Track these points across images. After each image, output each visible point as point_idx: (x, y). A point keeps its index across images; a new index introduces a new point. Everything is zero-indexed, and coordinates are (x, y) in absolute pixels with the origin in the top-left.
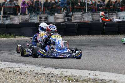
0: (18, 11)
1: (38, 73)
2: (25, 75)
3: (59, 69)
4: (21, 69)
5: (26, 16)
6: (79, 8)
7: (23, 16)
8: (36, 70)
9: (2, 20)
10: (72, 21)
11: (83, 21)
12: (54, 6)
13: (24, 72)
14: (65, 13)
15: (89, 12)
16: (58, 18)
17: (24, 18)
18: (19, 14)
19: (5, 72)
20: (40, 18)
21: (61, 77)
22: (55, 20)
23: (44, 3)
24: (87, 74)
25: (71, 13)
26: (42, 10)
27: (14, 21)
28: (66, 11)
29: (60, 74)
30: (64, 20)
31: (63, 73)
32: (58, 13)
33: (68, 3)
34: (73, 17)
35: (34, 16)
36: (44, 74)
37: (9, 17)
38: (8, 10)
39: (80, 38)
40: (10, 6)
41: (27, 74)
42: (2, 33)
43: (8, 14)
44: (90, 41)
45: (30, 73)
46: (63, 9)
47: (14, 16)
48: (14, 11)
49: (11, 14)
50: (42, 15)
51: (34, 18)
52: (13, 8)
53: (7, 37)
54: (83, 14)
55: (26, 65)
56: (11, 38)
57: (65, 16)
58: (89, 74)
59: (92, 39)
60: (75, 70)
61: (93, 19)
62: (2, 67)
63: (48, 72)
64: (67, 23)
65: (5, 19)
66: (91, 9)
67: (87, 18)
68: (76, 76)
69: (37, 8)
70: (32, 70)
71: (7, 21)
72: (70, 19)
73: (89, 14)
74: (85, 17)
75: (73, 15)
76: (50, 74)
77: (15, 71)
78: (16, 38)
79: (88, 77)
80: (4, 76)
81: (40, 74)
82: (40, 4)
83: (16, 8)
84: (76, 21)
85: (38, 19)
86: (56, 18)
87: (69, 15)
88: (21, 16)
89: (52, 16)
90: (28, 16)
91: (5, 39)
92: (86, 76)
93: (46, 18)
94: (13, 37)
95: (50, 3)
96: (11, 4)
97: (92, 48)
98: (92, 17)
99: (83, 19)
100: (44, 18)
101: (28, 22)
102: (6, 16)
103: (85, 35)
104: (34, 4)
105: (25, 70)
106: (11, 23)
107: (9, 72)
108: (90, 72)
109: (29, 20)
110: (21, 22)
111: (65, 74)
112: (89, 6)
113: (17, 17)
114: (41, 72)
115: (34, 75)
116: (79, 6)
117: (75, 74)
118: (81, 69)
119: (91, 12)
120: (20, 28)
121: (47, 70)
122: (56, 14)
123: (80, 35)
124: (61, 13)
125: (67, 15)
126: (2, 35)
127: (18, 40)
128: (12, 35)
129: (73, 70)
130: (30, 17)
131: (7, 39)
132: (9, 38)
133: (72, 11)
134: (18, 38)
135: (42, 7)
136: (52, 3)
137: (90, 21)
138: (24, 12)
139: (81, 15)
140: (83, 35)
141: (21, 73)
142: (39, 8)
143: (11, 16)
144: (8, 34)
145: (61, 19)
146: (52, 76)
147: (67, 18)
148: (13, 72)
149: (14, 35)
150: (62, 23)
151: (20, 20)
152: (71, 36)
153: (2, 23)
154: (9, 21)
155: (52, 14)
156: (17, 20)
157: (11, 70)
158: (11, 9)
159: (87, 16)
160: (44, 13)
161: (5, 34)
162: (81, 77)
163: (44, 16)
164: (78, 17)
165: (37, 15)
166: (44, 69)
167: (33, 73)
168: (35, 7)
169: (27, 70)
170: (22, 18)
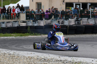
0: (43, 17)
1: (56, 60)
2: (48, 61)
3: (72, 58)
4: (45, 57)
5: (49, 20)
6: (86, 15)
7: (46, 21)
8: (55, 58)
9: (32, 23)
10: (81, 24)
11: (88, 24)
12: (68, 14)
13: (47, 59)
14: (76, 19)
15: (92, 18)
16: (71, 22)
17: (47, 22)
18: (44, 19)
19: (34, 59)
20: (59, 22)
21: (72, 63)
22: (69, 23)
23: (61, 12)
24: (91, 61)
25: (80, 19)
26: (60, 16)
27: (40, 24)
28: (76, 17)
29: (72, 60)
30: (75, 23)
31: (74, 60)
32: (71, 19)
33: (78, 12)
34: (81, 21)
35: (54, 20)
36: (61, 60)
37: (37, 21)
38: (36, 16)
39: (86, 36)
40: (38, 13)
41: (49, 60)
42: (32, 32)
43: (37, 19)
44: (93, 38)
45: (51, 60)
46: (74, 16)
47: (40, 21)
48: (40, 17)
49: (39, 19)
50: (60, 20)
51: (54, 22)
52: (40, 15)
53: (35, 35)
54: (89, 19)
55: (49, 54)
56: (38, 35)
57: (75, 21)
58: (93, 61)
59: (94, 37)
60: (83, 58)
61: (95, 23)
62: (32, 56)
63: (64, 59)
64: (77, 25)
65: (34, 22)
66: (94, 16)
67: (91, 22)
68: (83, 62)
69: (56, 15)
70: (53, 58)
71: (35, 24)
72: (79, 22)
73: (93, 19)
74: (90, 21)
75: (81, 20)
76: (65, 61)
77: (41, 59)
78: (42, 36)
79: (92, 63)
80: (33, 62)
81: (58, 61)
82: (58, 12)
83: (42, 15)
84: (84, 24)
85: (57, 22)
86: (69, 22)
87: (79, 20)
88: (45, 20)
89: (67, 20)
90: (50, 20)
91: (34, 36)
92: (90, 62)
93: (62, 22)
94: (40, 35)
95: (65, 11)
96: (38, 12)
97: (95, 43)
98: (95, 21)
99: (88, 22)
100: (61, 22)
101: (50, 24)
102: (35, 20)
103: (90, 34)
104: (54, 12)
105: (48, 58)
106: (39, 25)
107: (36, 59)
108: (93, 59)
109: (51, 23)
110: (45, 24)
111: (76, 61)
112: (92, 14)
113: (43, 21)
114: (59, 59)
115: (54, 61)
116: (86, 14)
117: (82, 61)
118: (87, 58)
119: (94, 18)
120: (44, 29)
121: (63, 58)
122: (70, 19)
123: (86, 34)
124: (73, 19)
125: (77, 20)
126: (32, 33)
127: (43, 37)
128: (39, 34)
129: (81, 58)
130: (52, 22)
131: (35, 36)
132: (37, 35)
133: (80, 17)
134: (43, 36)
135: (60, 14)
136: (67, 12)
137: (93, 24)
138: (47, 18)
139: (87, 20)
140: (88, 34)
141: (45, 60)
142: (58, 15)
143: (38, 20)
144: (36, 33)
145: (73, 23)
146: (66, 62)
147: (77, 22)
148: (39, 59)
149: (40, 34)
150: (73, 26)
151: (45, 23)
152: (80, 35)
153: (32, 25)
154: (37, 24)
155: (66, 19)
156: (42, 23)
157: (38, 58)
158: (38, 16)
159: (91, 21)
160: (61, 19)
161: (34, 33)
162: (87, 63)
163: (61, 21)
164: (84, 21)
165: (56, 20)
166: (61, 57)
167: (53, 60)
168: (55, 14)
169: (49, 58)
170: (46, 22)
